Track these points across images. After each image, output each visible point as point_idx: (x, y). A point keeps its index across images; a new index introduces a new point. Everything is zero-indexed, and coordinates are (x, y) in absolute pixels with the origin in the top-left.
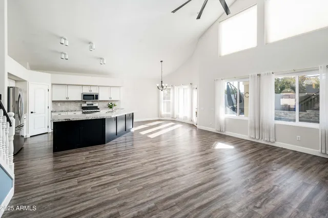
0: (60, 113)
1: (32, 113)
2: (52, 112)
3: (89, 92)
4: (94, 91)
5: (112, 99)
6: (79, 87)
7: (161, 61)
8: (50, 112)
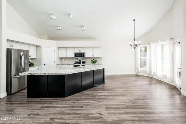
0: (61, 65)
1: (44, 65)
2: (57, 64)
3: (79, 52)
4: (82, 51)
5: (95, 57)
6: (73, 48)
7: (134, 20)
8: (56, 64)
